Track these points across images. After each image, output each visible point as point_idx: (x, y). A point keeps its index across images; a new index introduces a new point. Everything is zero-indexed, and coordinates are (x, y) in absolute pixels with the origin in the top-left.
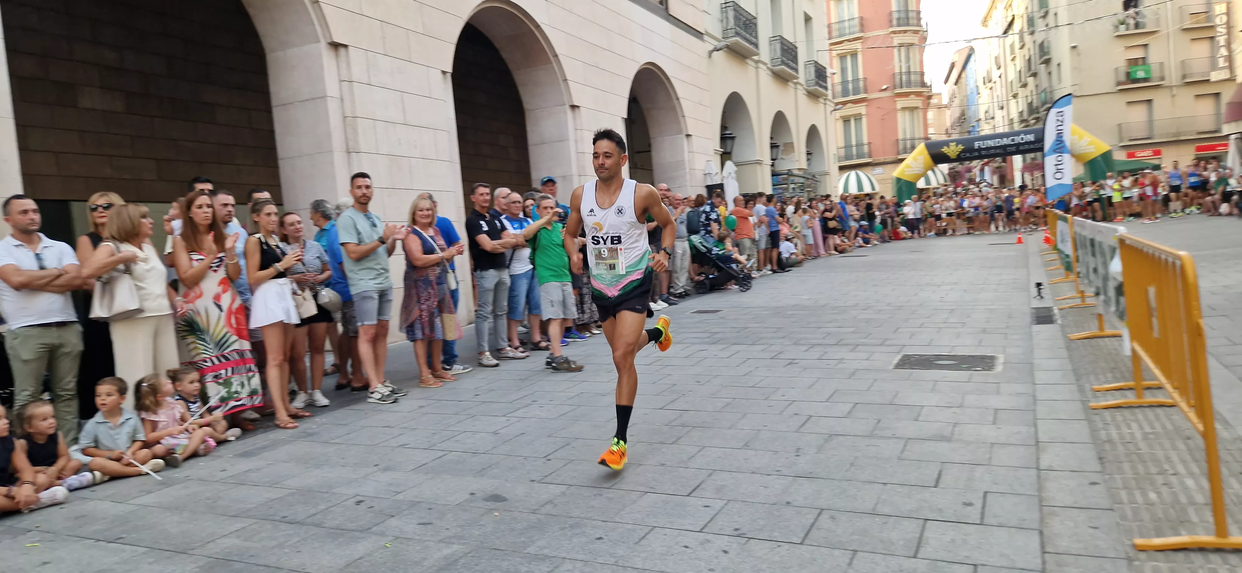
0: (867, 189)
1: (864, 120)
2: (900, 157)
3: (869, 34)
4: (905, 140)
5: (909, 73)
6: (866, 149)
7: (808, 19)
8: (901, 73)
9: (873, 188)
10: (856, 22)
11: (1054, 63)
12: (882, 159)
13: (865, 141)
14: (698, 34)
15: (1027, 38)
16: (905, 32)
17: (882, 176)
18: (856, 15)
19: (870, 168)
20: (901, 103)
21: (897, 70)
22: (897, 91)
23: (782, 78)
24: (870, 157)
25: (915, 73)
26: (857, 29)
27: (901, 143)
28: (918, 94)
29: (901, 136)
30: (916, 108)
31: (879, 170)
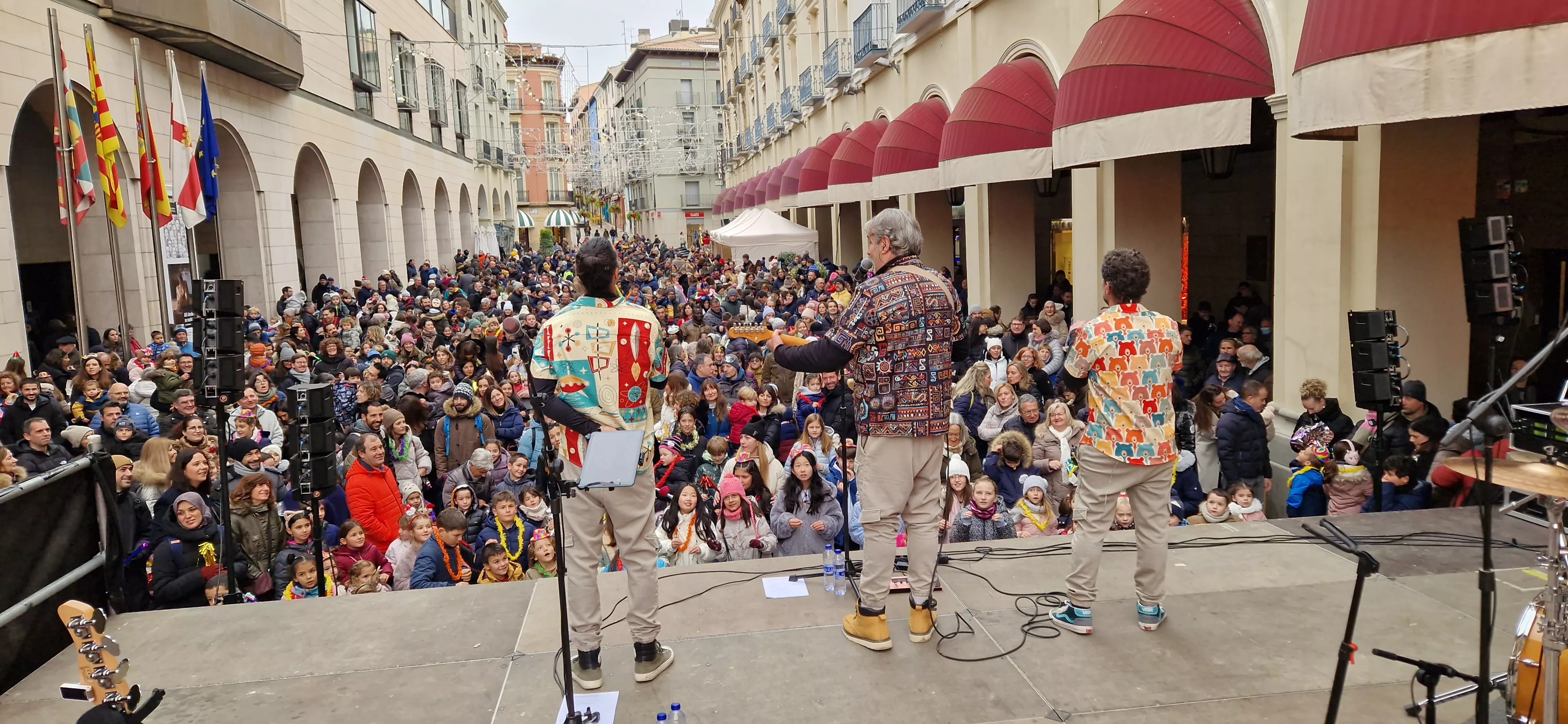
0: (527, 225)
1: (523, 174)
2: (550, 203)
3: (525, 112)
4: (552, 191)
5: (554, 143)
6: (525, 194)
9: (531, 224)
10: (517, 102)
12: (537, 203)
13: (524, 189)
14: (470, 161)
15: (631, 121)
16: (551, 114)
17: (537, 216)
18: (517, 97)
19: (528, 209)
20: (549, 165)
24: (528, 201)
26: (518, 107)
27: (550, 193)
28: (561, 160)
29: (549, 189)
30: (559, 169)
31: (535, 211)
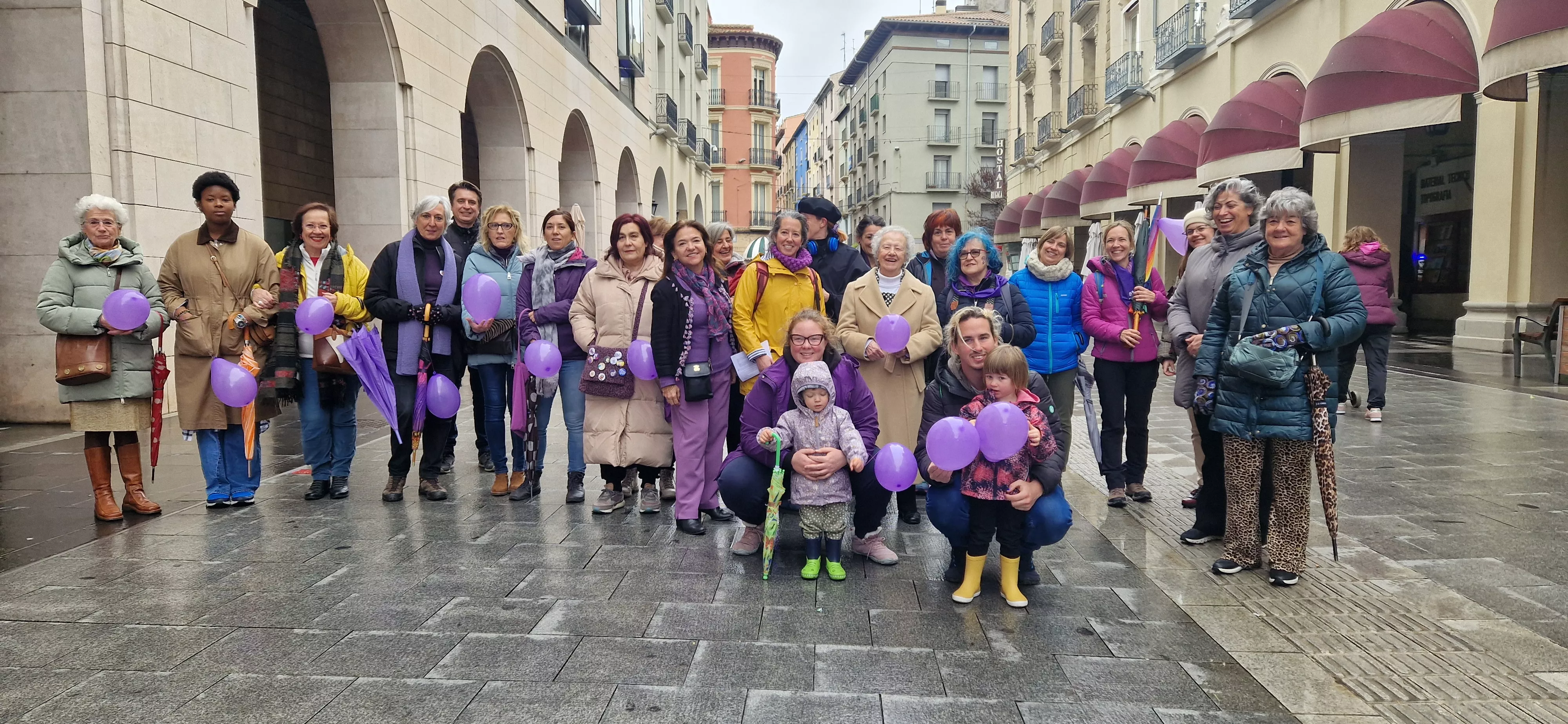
1: (721, 188)
3: (728, 107)
4: (756, 212)
5: (762, 150)
7: (698, 99)
8: (756, 149)
10: (719, 93)
11: (881, 159)
13: (722, 209)
14: (645, 120)
15: (859, 131)
16: (761, 111)
18: (719, 87)
20: (755, 178)
21: (753, 146)
22: (753, 165)
23: (683, 155)
25: (768, 151)
26: (719, 100)
27: (753, 215)
28: (770, 171)
29: (753, 209)
30: (768, 184)
